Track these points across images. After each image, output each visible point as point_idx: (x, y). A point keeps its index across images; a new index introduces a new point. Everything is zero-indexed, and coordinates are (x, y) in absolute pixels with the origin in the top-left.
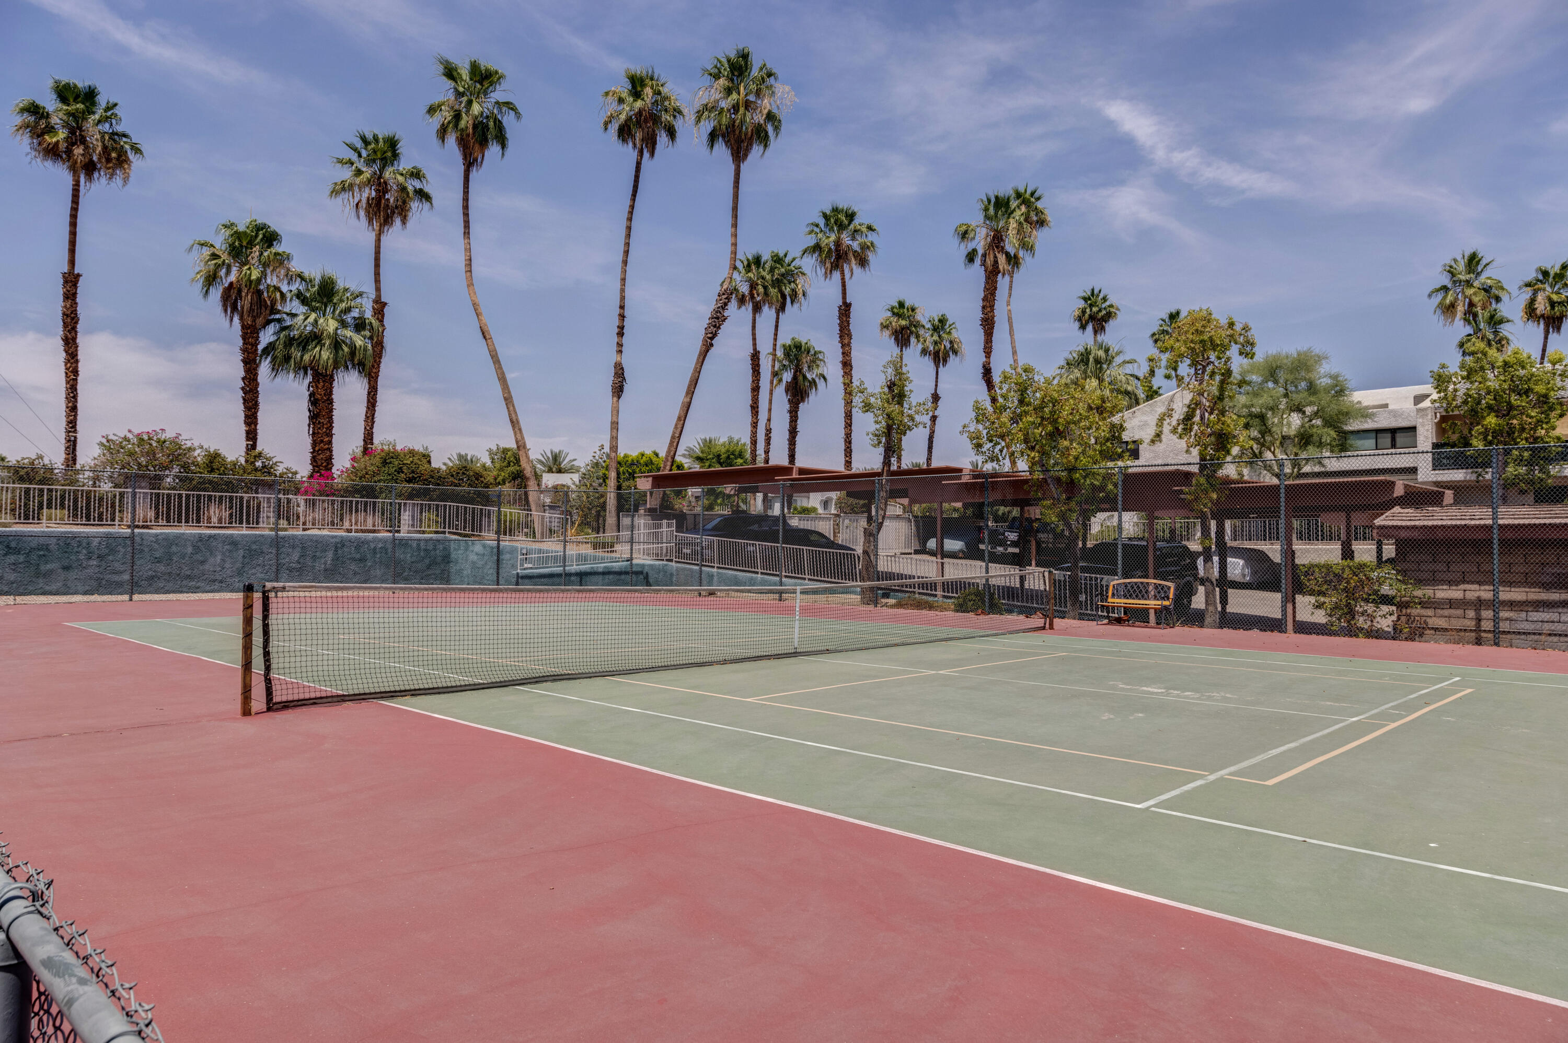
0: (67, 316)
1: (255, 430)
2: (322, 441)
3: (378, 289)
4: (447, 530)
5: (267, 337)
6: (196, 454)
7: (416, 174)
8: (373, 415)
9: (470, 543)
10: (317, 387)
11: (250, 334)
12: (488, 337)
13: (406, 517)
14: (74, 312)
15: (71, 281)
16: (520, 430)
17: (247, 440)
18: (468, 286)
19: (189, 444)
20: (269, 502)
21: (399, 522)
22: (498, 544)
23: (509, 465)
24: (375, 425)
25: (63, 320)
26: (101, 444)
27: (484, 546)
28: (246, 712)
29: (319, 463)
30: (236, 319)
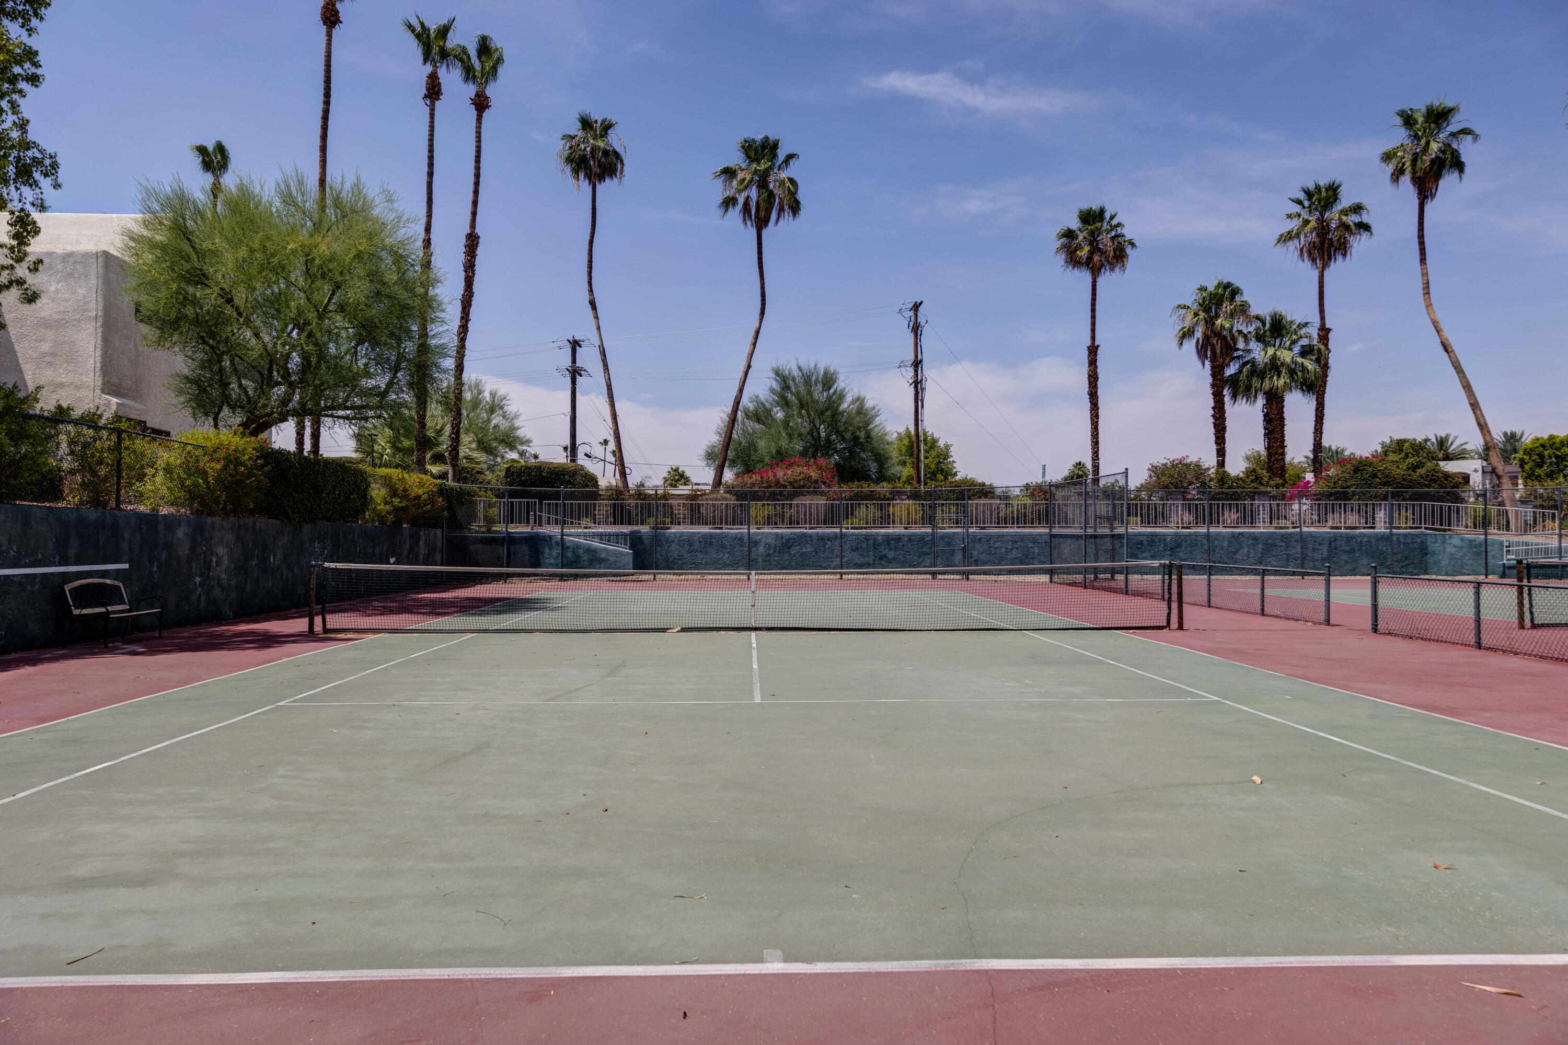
0: (1092, 377)
1: (1224, 448)
2: (1276, 453)
3: (1323, 318)
4: (1423, 525)
5: (1230, 371)
6: (1210, 472)
7: (1357, 209)
8: (1322, 427)
9: (1447, 537)
10: (1271, 408)
11: (1217, 372)
12: (1450, 350)
13: (1381, 516)
14: (1096, 373)
15: (1093, 350)
16: (1489, 432)
17: (1218, 457)
18: (1427, 307)
19: (1206, 466)
20: (1264, 506)
21: (1374, 519)
22: (1486, 537)
23: (1407, 456)
24: (1323, 436)
25: (1089, 380)
26: (1149, 469)
27: (1462, 540)
28: (1522, 626)
29: (1275, 471)
30: (1207, 363)
